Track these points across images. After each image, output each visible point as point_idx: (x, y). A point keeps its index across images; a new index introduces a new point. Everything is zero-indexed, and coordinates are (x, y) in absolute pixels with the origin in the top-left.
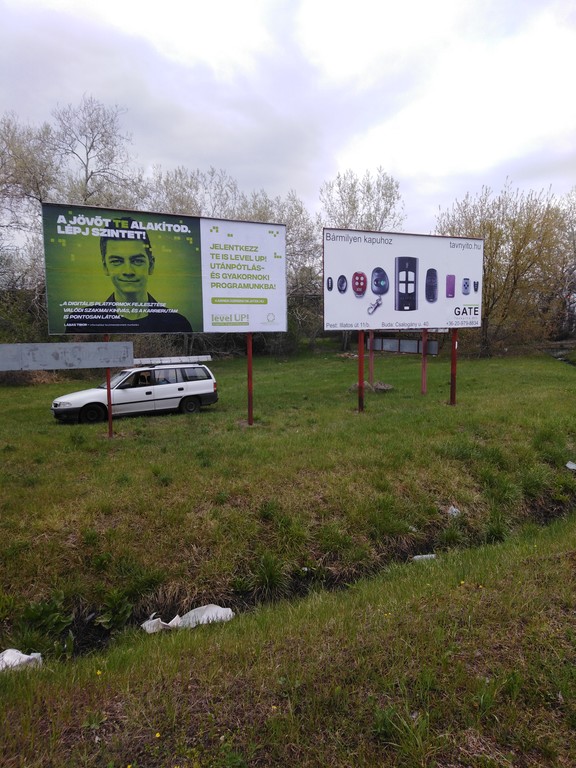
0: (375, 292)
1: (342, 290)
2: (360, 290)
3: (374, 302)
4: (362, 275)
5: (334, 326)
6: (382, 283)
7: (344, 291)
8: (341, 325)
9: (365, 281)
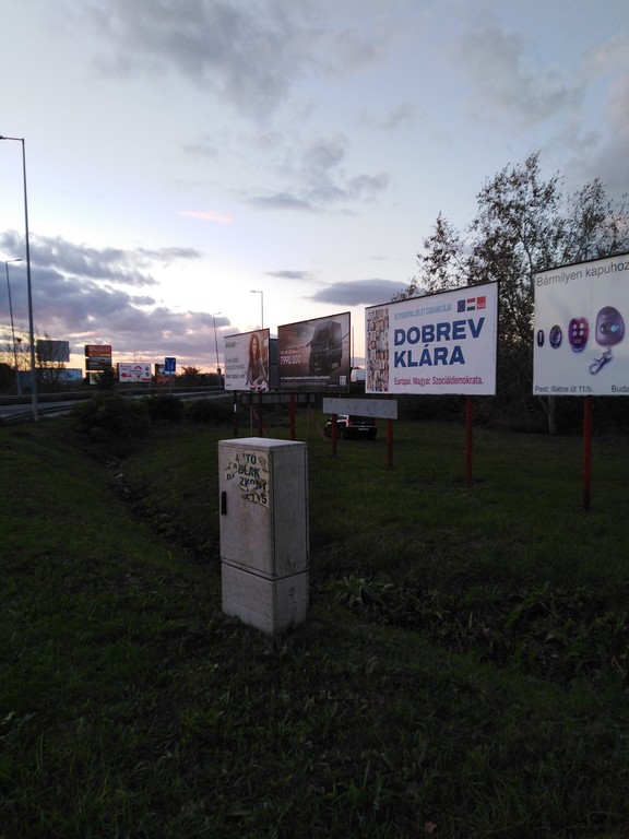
0: (601, 343)
1: (555, 344)
2: (579, 342)
3: (600, 357)
4: (583, 321)
6: (613, 329)
7: (558, 345)
9: (586, 330)
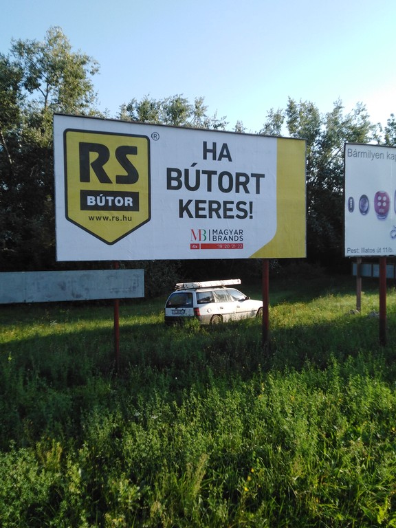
1: (364, 211)
2: (382, 212)
4: (384, 194)
5: (356, 251)
7: (366, 212)
8: (363, 250)
9: (388, 202)
